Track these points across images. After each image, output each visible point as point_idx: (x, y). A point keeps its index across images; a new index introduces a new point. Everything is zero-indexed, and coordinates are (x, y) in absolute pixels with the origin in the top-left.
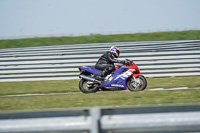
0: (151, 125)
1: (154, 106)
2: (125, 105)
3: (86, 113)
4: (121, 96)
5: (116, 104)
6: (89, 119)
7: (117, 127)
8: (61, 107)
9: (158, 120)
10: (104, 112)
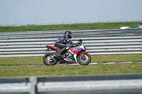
0: (73, 90)
1: (74, 76)
2: (53, 75)
3: (27, 80)
4: (50, 69)
5: (47, 74)
6: (29, 84)
7: (49, 90)
8: (8, 76)
9: (78, 86)
10: (39, 80)
